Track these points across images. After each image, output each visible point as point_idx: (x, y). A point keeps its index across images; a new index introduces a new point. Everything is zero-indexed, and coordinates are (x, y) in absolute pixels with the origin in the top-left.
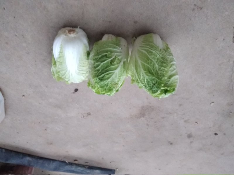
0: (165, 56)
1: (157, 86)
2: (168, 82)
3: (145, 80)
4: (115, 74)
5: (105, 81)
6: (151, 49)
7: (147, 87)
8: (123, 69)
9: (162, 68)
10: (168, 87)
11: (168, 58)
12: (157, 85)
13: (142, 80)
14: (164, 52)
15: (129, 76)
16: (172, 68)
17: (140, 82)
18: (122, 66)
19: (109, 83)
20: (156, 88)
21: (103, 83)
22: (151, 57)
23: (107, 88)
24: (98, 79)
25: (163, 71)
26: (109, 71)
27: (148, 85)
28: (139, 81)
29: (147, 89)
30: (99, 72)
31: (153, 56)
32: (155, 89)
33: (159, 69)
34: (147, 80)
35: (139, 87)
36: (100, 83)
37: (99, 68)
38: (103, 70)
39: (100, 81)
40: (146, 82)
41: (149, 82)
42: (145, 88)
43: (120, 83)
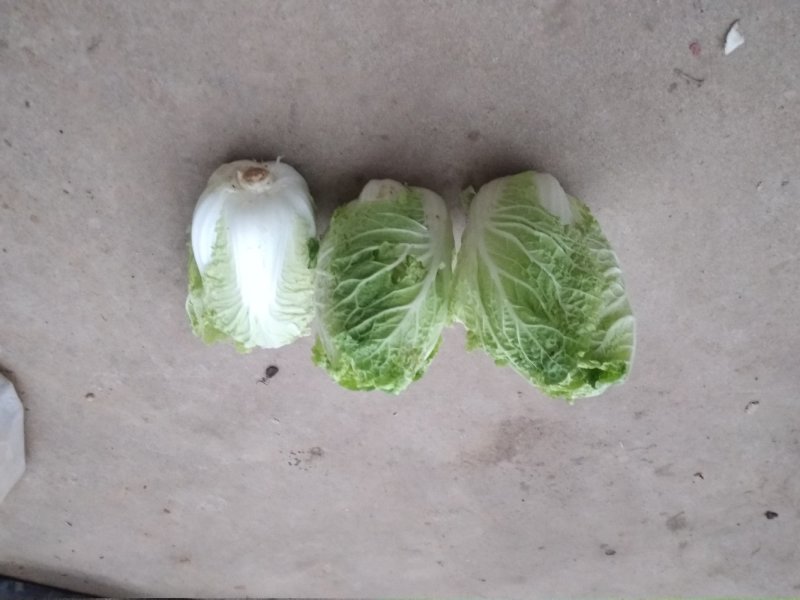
0: (584, 249)
1: (561, 358)
2: (598, 343)
3: (519, 339)
4: (408, 316)
5: (375, 343)
6: (533, 228)
7: (523, 361)
8: (436, 299)
9: (576, 292)
10: (601, 360)
11: (595, 255)
12: (563, 354)
13: (507, 337)
14: (580, 233)
15: (458, 320)
16: (609, 292)
17: (499, 345)
18: (431, 287)
19: (391, 349)
20: (557, 365)
21: (366, 350)
22: (533, 255)
23: (382, 367)
24: (349, 338)
25: (579, 302)
26: (387, 308)
27: (530, 354)
28: (495, 340)
29: (526, 369)
30: (354, 312)
31: (541, 251)
32: (554, 370)
33: (563, 298)
34: (524, 336)
35: (497, 362)
36: (357, 351)
37: (354, 297)
38: (366, 304)
39: (355, 343)
40: (520, 345)
41: (531, 342)
42: (516, 364)
43: (427, 349)
